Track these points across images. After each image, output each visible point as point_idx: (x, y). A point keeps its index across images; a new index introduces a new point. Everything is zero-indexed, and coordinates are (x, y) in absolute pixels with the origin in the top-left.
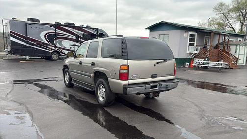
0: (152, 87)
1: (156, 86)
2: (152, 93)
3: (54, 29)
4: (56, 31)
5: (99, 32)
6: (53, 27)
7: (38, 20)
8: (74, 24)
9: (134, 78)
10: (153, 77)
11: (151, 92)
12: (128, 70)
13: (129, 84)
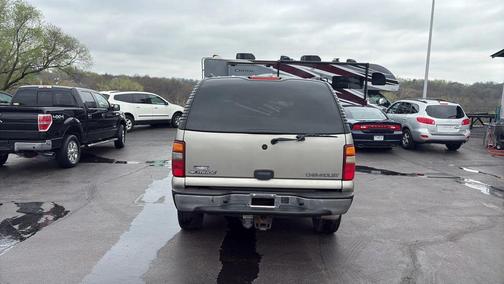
0: (255, 201)
1: (271, 202)
2: (251, 217)
3: (276, 70)
4: (278, 73)
5: (371, 71)
6: (271, 67)
7: (251, 57)
8: (318, 58)
9: (198, 174)
10: (259, 175)
11: (246, 214)
12: (184, 152)
13: (187, 187)
